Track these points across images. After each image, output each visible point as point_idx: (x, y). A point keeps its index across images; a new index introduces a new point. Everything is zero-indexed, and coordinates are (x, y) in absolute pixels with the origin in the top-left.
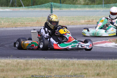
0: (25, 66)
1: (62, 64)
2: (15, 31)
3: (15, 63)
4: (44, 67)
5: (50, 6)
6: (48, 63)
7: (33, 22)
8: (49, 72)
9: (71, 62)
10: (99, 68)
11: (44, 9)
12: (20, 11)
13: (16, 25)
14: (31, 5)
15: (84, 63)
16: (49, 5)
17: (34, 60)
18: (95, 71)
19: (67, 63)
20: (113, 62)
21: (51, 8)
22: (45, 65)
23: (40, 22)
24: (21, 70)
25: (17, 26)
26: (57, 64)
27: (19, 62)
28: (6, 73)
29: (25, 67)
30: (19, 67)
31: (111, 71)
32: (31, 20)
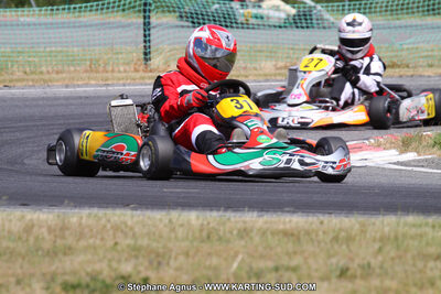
0: (56, 236)
1: (201, 230)
2: (2, 99)
3: (16, 227)
4: (130, 241)
5: (140, 5)
6: (144, 225)
7: (72, 69)
8: (151, 263)
9: (236, 222)
10: (344, 247)
13: (7, 77)
15: (288, 226)
17: (89, 216)
18: (334, 260)
19: (221, 228)
20: (398, 224)
21: (145, 11)
22: (134, 235)
23: (101, 69)
24: (40, 253)
25: (11, 81)
26: (181, 232)
27: (31, 220)
29: (55, 242)
30: (32, 240)
31: (393, 259)
32: (65, 58)
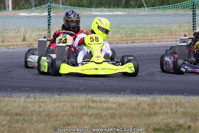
0: (150, 108)
2: (131, 48)
3: (134, 104)
4: (183, 110)
5: (191, 6)
6: (189, 102)
7: (161, 34)
8: (192, 119)
11: (181, 12)
12: (139, 16)
13: (133, 38)
14: (158, 4)
16: (189, 4)
17: (165, 99)
21: (193, 8)
22: (185, 107)
23: (174, 34)
24: (144, 115)
25: (135, 40)
27: (140, 101)
28: (118, 120)
29: (150, 110)
30: (140, 110)
32: (157, 30)
